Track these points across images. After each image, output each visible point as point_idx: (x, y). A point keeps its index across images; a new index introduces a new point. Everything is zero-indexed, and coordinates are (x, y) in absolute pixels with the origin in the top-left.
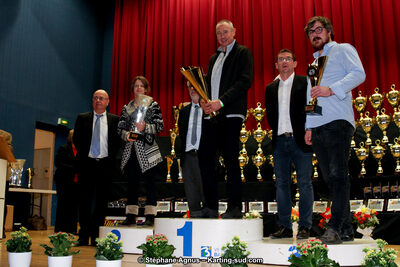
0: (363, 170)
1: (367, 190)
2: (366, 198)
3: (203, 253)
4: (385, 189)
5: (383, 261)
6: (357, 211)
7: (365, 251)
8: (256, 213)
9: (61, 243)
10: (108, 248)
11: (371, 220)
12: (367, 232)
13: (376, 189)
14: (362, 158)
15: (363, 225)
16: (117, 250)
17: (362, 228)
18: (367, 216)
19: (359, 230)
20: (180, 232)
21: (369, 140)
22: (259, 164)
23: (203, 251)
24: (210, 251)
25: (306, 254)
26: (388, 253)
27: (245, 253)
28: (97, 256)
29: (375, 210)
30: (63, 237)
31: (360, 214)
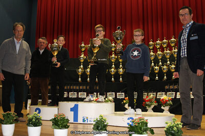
0: (165, 77)
1: (167, 87)
2: (166, 91)
3: (84, 120)
4: (176, 87)
5: (175, 129)
6: (162, 98)
7: (167, 123)
8: (111, 98)
9: (8, 117)
10: (34, 120)
11: (168, 102)
12: (166, 108)
13: (171, 87)
14: (165, 71)
15: (164, 105)
16: (39, 121)
17: (164, 107)
18: (166, 101)
19: (162, 108)
20: (72, 109)
21: (169, 62)
22: (113, 73)
23: (84, 119)
24: (87, 119)
25: (137, 125)
26: (178, 124)
27: (105, 123)
28: (28, 125)
29: (170, 98)
30: (9, 114)
31: (163, 99)
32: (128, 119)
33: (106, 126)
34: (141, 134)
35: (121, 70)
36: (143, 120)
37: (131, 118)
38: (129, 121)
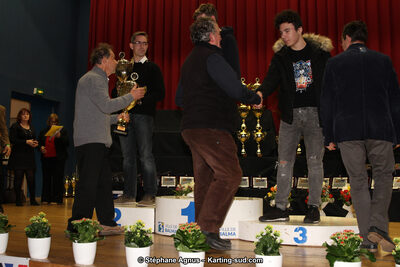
6: (344, 189)
10: (138, 235)
15: (348, 202)
16: (147, 237)
17: (347, 205)
19: (345, 207)
20: (184, 212)
22: (243, 140)
25: (343, 244)
27: (278, 241)
28: (128, 243)
30: (87, 223)
31: (346, 191)
32: (296, 230)
33: (279, 245)
34: (350, 261)
35: (259, 133)
36: (352, 236)
37: (301, 229)
38: (297, 235)
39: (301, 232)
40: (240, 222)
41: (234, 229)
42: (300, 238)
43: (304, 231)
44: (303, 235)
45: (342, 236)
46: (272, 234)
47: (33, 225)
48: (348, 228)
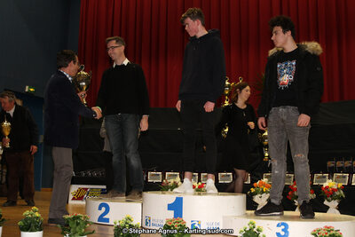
1: (330, 164)
2: (331, 172)
3: (193, 227)
4: (347, 164)
6: (325, 185)
9: (78, 224)
11: (337, 193)
12: (333, 204)
13: (339, 164)
15: (330, 198)
17: (329, 201)
18: (334, 190)
19: (326, 203)
20: (170, 207)
24: (199, 225)
29: (340, 185)
30: (78, 218)
31: (327, 187)
32: (278, 225)
36: (332, 233)
37: (283, 224)
38: (279, 230)
39: (283, 227)
40: (224, 217)
41: (218, 224)
42: (283, 233)
43: (286, 226)
44: (285, 230)
45: (323, 232)
46: (255, 230)
47: (26, 219)
48: (329, 224)
